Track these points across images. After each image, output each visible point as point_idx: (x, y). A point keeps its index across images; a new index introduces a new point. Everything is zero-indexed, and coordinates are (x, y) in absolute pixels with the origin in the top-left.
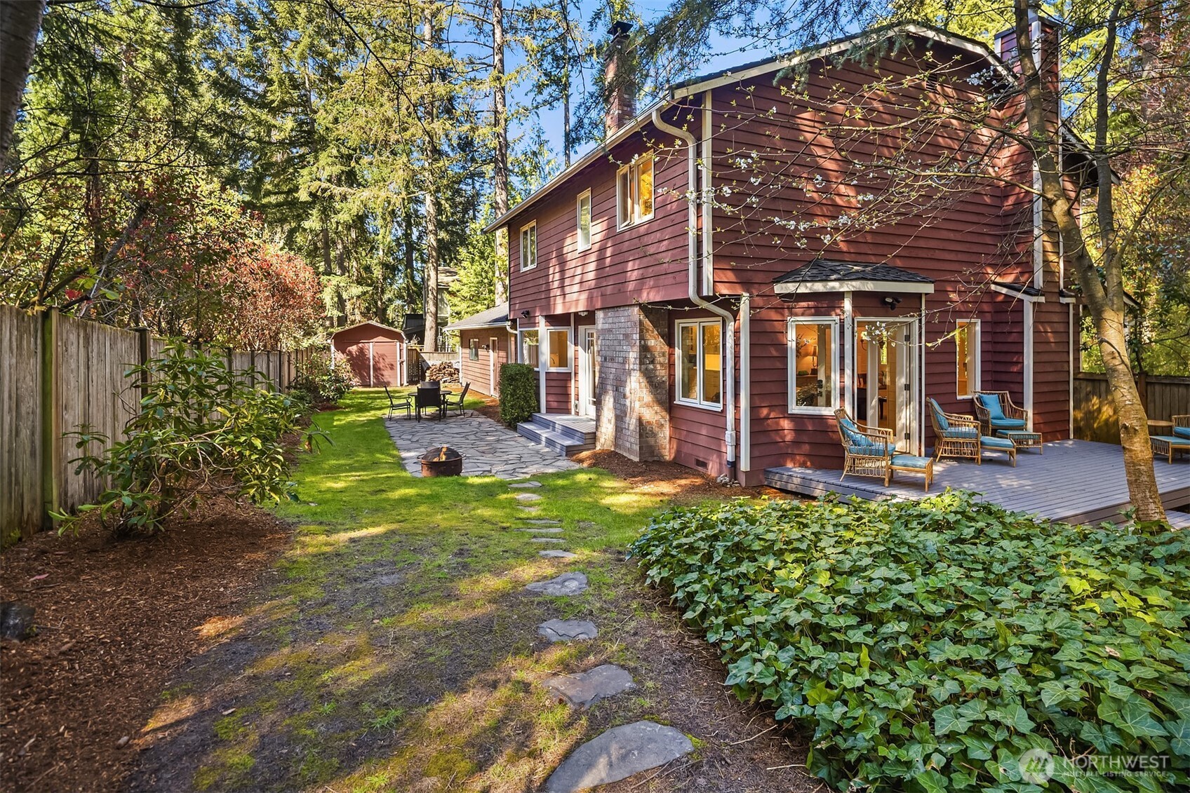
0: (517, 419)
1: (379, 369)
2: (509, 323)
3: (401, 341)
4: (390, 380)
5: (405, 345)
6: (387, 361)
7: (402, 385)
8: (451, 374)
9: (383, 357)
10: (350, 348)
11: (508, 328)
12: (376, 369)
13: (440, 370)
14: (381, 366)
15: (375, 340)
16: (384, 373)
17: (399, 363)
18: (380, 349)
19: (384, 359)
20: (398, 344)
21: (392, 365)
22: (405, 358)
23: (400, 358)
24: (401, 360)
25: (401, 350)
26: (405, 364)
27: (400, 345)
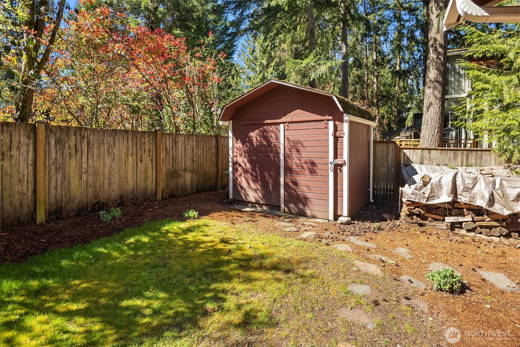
3: (338, 117)
7: (337, 216)
9: (297, 147)
16: (298, 179)
17: (331, 167)
18: (294, 135)
19: (298, 151)
20: (331, 124)
21: (313, 164)
22: (345, 157)
23: (336, 157)
24: (338, 161)
25: (336, 139)
26: (345, 169)
27: (336, 127)
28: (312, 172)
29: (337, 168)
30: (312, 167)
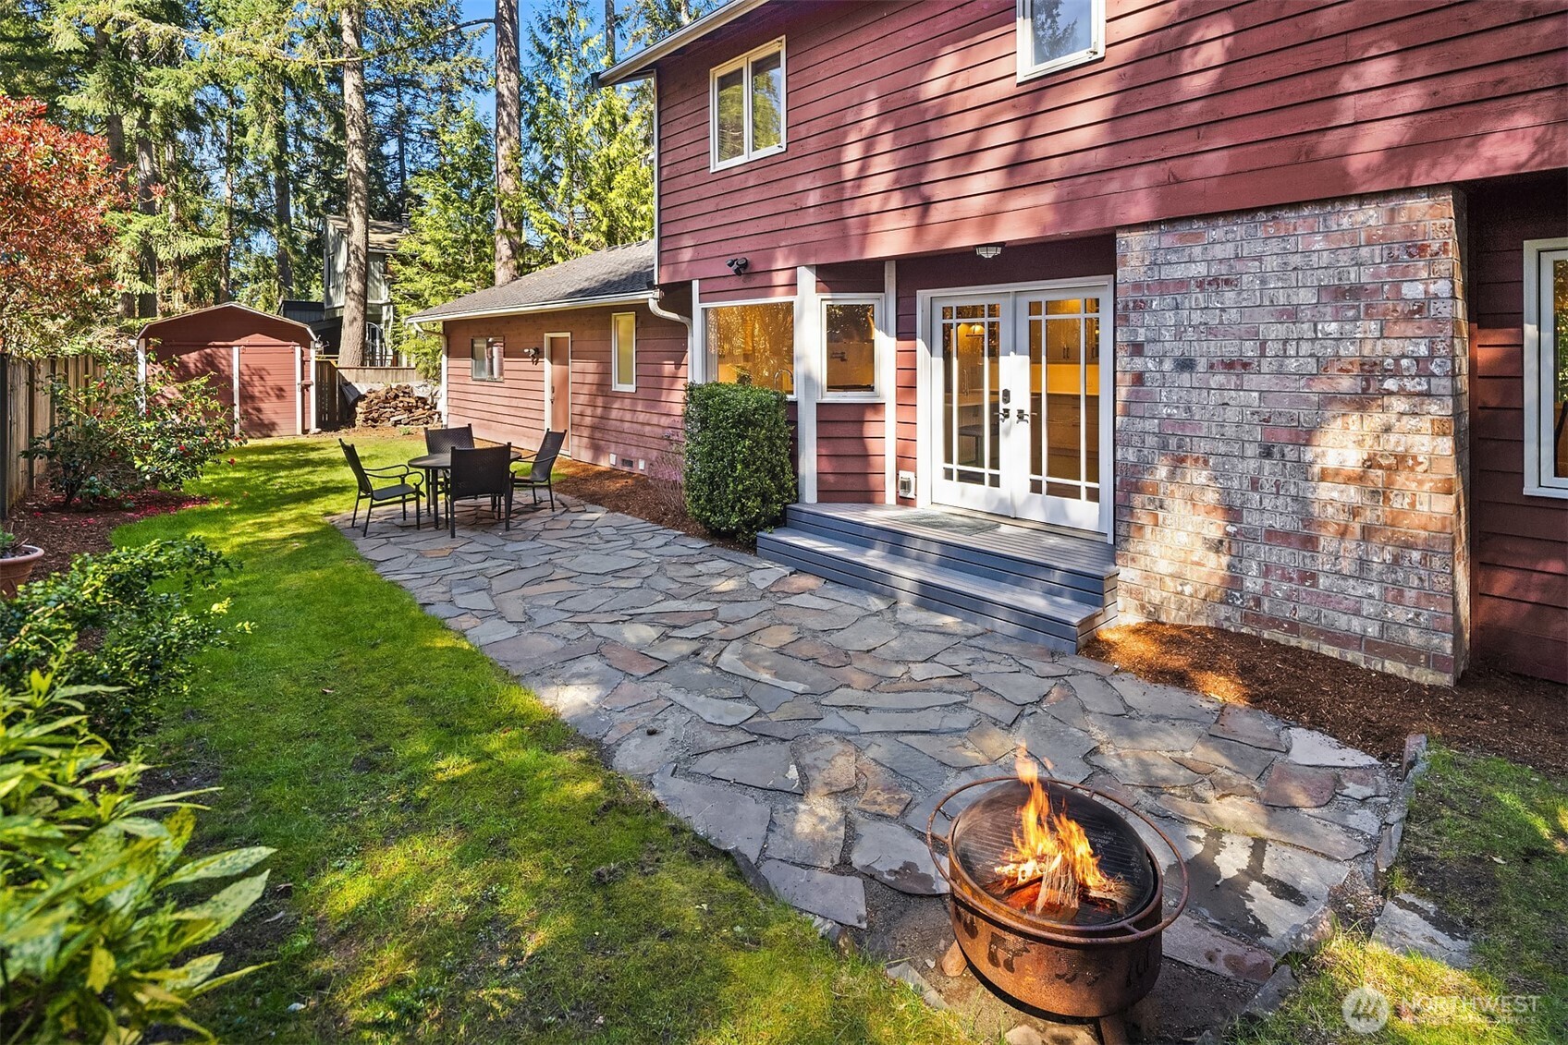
0: (754, 525)
1: (252, 398)
2: (657, 294)
3: (305, 342)
4: (274, 418)
5: (313, 353)
6: (270, 381)
7: (305, 432)
8: (409, 409)
9: (260, 373)
10: (184, 357)
11: (653, 305)
12: (247, 397)
13: (386, 400)
14: (256, 392)
15: (245, 341)
16: (262, 405)
17: (298, 388)
18: (256, 360)
19: (262, 378)
20: (298, 350)
21: (281, 390)
22: (313, 378)
23: (303, 379)
24: (305, 382)
25: (303, 363)
26: (313, 389)
27: (302, 352)
28: (280, 397)
29: (305, 388)
30: (280, 393)
